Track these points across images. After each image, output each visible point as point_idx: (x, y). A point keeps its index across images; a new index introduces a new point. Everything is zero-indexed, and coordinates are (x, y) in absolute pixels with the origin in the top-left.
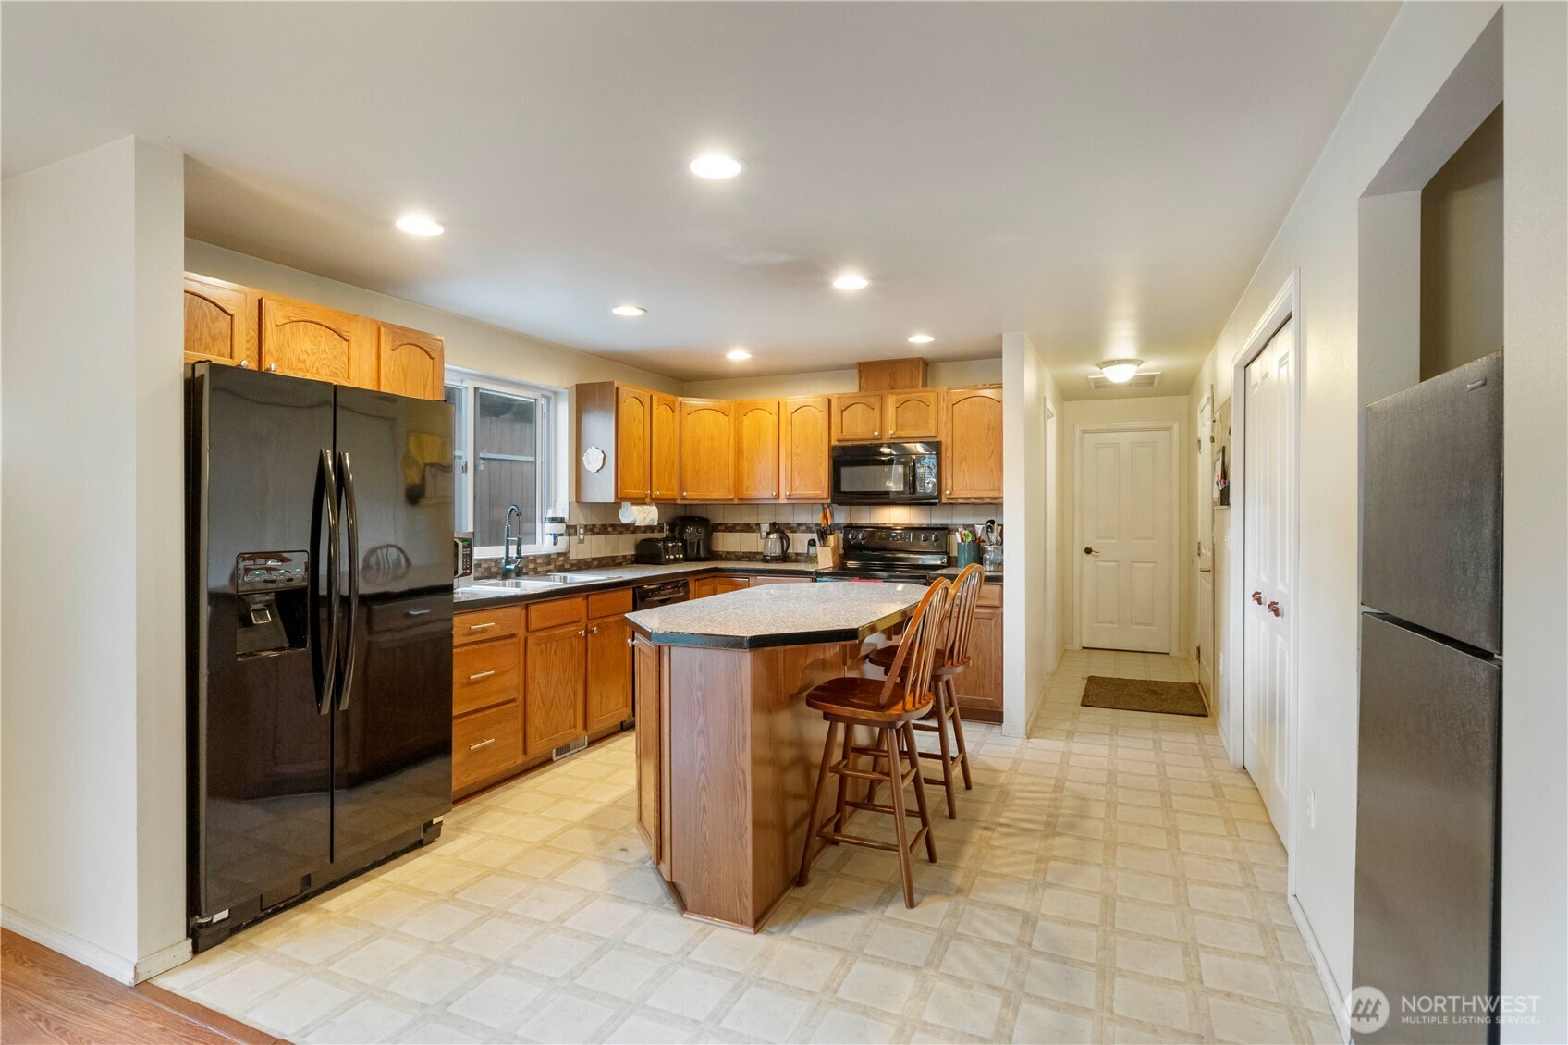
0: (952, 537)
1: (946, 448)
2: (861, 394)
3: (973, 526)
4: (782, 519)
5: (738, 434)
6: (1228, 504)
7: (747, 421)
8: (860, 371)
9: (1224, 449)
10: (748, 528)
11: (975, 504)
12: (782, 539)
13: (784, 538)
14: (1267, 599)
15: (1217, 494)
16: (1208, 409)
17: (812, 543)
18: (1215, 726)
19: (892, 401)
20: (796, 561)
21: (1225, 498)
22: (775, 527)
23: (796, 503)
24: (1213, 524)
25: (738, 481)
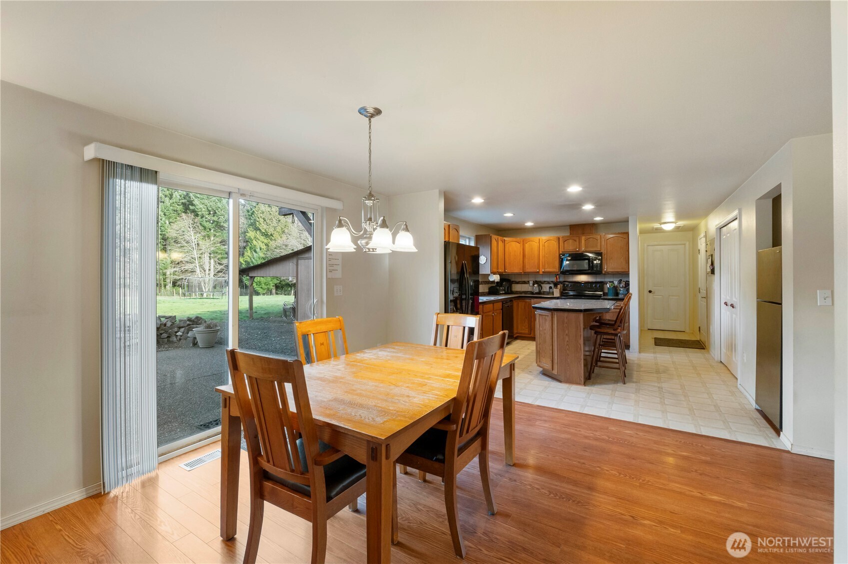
0: (605, 286)
1: (605, 255)
2: (571, 236)
3: (613, 282)
4: (538, 279)
5: (524, 250)
6: (714, 274)
7: (527, 246)
8: (570, 228)
9: (712, 255)
10: (524, 283)
11: (614, 274)
12: (539, 286)
13: (540, 286)
14: (729, 304)
15: (709, 270)
16: (704, 239)
17: (550, 288)
18: (708, 352)
19: (583, 238)
20: (544, 294)
21: (713, 272)
22: (535, 282)
23: (546, 273)
24: (707, 281)
25: (524, 266)
